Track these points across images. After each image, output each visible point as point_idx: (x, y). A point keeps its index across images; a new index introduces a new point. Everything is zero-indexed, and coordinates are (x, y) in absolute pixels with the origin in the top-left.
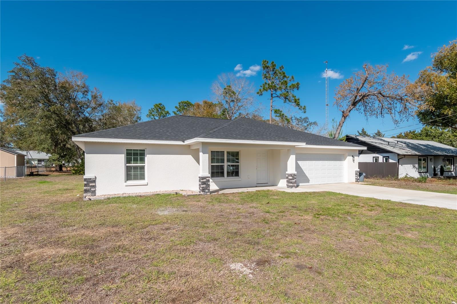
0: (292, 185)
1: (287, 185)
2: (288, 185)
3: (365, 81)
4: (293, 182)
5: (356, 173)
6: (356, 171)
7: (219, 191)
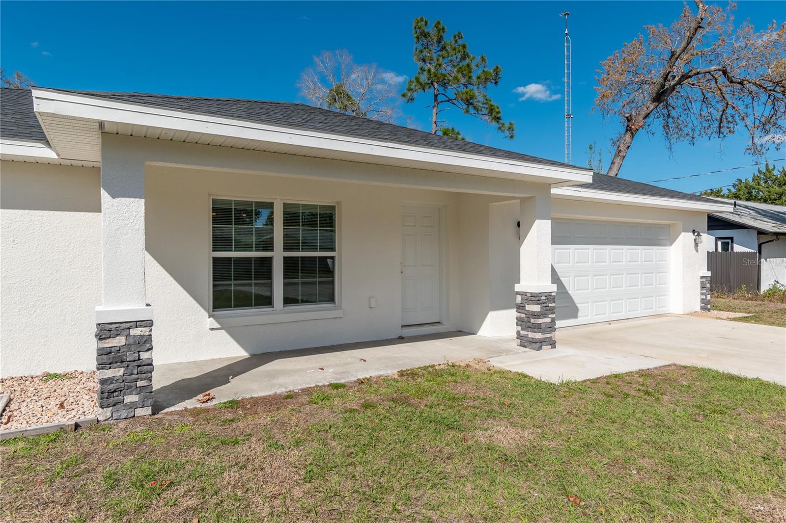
0: (538, 336)
1: (519, 336)
2: (526, 336)
3: (695, 32)
4: (543, 326)
5: (702, 283)
6: (702, 277)
7: (230, 378)
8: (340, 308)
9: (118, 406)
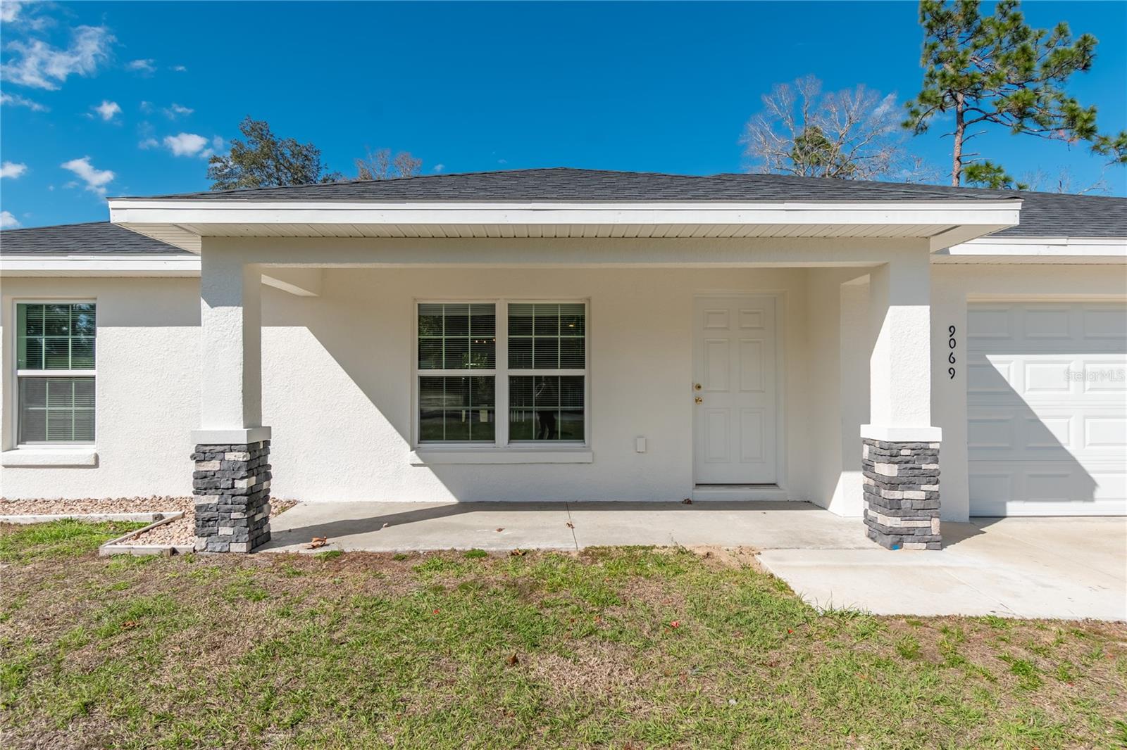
0: (895, 522)
1: (869, 521)
2: (875, 520)
4: (907, 505)
7: (385, 525)
8: (588, 449)
9: (213, 537)
